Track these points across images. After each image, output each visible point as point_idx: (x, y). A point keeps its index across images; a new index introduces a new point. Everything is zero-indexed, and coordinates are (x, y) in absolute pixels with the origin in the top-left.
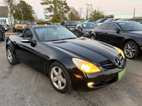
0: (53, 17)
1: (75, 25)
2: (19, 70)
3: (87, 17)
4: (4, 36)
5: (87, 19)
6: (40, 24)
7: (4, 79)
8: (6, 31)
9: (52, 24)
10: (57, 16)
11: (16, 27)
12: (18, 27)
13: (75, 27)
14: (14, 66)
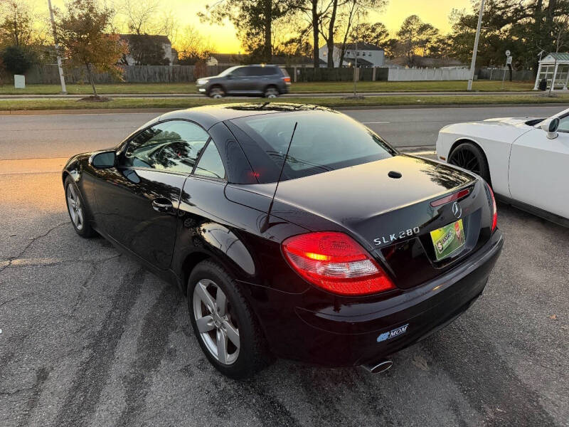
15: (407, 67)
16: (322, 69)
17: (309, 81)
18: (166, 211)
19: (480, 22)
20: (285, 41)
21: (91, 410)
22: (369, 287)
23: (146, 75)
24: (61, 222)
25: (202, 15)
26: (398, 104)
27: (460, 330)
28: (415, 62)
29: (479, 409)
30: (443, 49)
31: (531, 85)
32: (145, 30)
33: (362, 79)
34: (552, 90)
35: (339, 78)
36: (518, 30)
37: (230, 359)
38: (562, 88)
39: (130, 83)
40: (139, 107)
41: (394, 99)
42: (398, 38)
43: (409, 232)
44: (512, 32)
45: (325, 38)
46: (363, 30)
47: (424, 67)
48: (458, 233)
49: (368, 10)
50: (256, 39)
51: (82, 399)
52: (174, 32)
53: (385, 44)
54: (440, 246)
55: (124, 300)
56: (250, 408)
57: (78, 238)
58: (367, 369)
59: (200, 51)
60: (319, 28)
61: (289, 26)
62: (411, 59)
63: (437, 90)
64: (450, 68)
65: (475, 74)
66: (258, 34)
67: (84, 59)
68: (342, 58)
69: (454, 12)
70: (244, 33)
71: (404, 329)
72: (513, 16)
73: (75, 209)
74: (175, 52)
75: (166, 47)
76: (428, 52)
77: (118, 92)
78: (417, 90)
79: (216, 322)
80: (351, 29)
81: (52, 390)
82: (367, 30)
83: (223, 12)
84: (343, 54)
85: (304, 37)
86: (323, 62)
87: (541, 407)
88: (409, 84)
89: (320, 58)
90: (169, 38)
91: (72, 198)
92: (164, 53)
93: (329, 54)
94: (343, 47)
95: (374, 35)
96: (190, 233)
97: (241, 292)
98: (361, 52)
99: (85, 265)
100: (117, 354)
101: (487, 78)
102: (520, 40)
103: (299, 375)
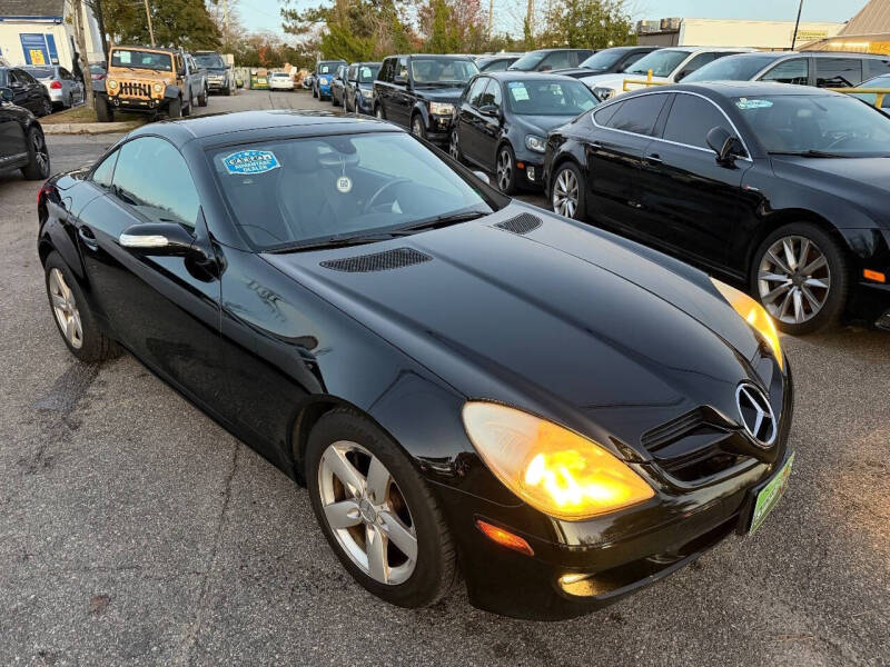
0: (329, 22)
1: (459, 86)
2: (125, 403)
3: (527, 30)
4: (44, 149)
5: (529, 44)
6: (257, 65)
7: (28, 480)
8: (58, 107)
9: (326, 69)
10: (354, 16)
11: (112, 84)
12: (123, 87)
13: (463, 99)
14: (96, 373)
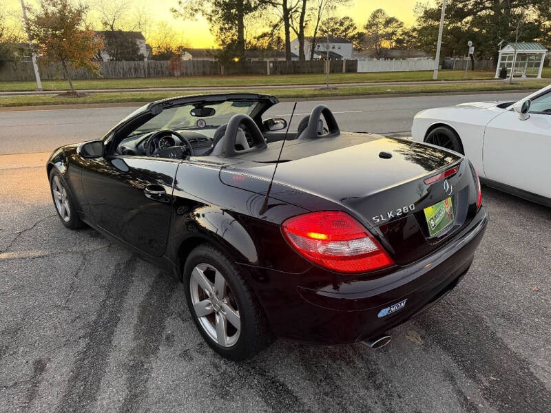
15: (375, 59)
16: (294, 62)
17: (282, 73)
18: (160, 198)
19: (443, 15)
20: (257, 36)
21: (93, 398)
22: (369, 265)
23: (121, 71)
24: (47, 215)
25: (175, 11)
26: (370, 94)
27: (448, 304)
28: (382, 54)
29: (474, 377)
30: (408, 41)
31: (493, 73)
32: (118, 27)
33: (332, 72)
34: (513, 78)
35: (310, 70)
36: (479, 22)
37: (230, 341)
38: (521, 76)
39: (106, 79)
40: (118, 101)
41: (365, 89)
42: (365, 31)
43: (405, 209)
44: (473, 24)
45: (296, 32)
46: (332, 24)
47: (392, 59)
48: (448, 210)
49: (337, 5)
50: (228, 34)
51: (82, 388)
52: (148, 28)
53: (353, 37)
54: (432, 222)
55: (117, 289)
56: (252, 389)
57: (66, 230)
58: (367, 345)
59: (174, 47)
60: (290, 22)
61: (260, 21)
62: (379, 51)
63: (404, 80)
64: (416, 59)
65: (439, 64)
66: (231, 28)
67: (60, 55)
68: (313, 52)
69: (418, 5)
70: (217, 28)
71: (403, 305)
72: (473, 9)
73: (61, 201)
74: (149, 47)
75: (141, 43)
76: (394, 44)
77: (94, 87)
78: (386, 80)
79: (215, 306)
80: (320, 23)
81: (51, 381)
82: (336, 24)
83: (196, 8)
84: (314, 47)
85: (276, 31)
86: (295, 56)
87: (532, 373)
88: (379, 75)
89: (292, 51)
90: (143, 34)
91: (58, 190)
92: (138, 49)
93: (300, 47)
94: (314, 40)
95: (342, 28)
96: (184, 219)
97: (240, 274)
98: (331, 45)
99: (75, 256)
100: (115, 342)
101: (450, 68)
102: (481, 31)
103: (298, 354)
